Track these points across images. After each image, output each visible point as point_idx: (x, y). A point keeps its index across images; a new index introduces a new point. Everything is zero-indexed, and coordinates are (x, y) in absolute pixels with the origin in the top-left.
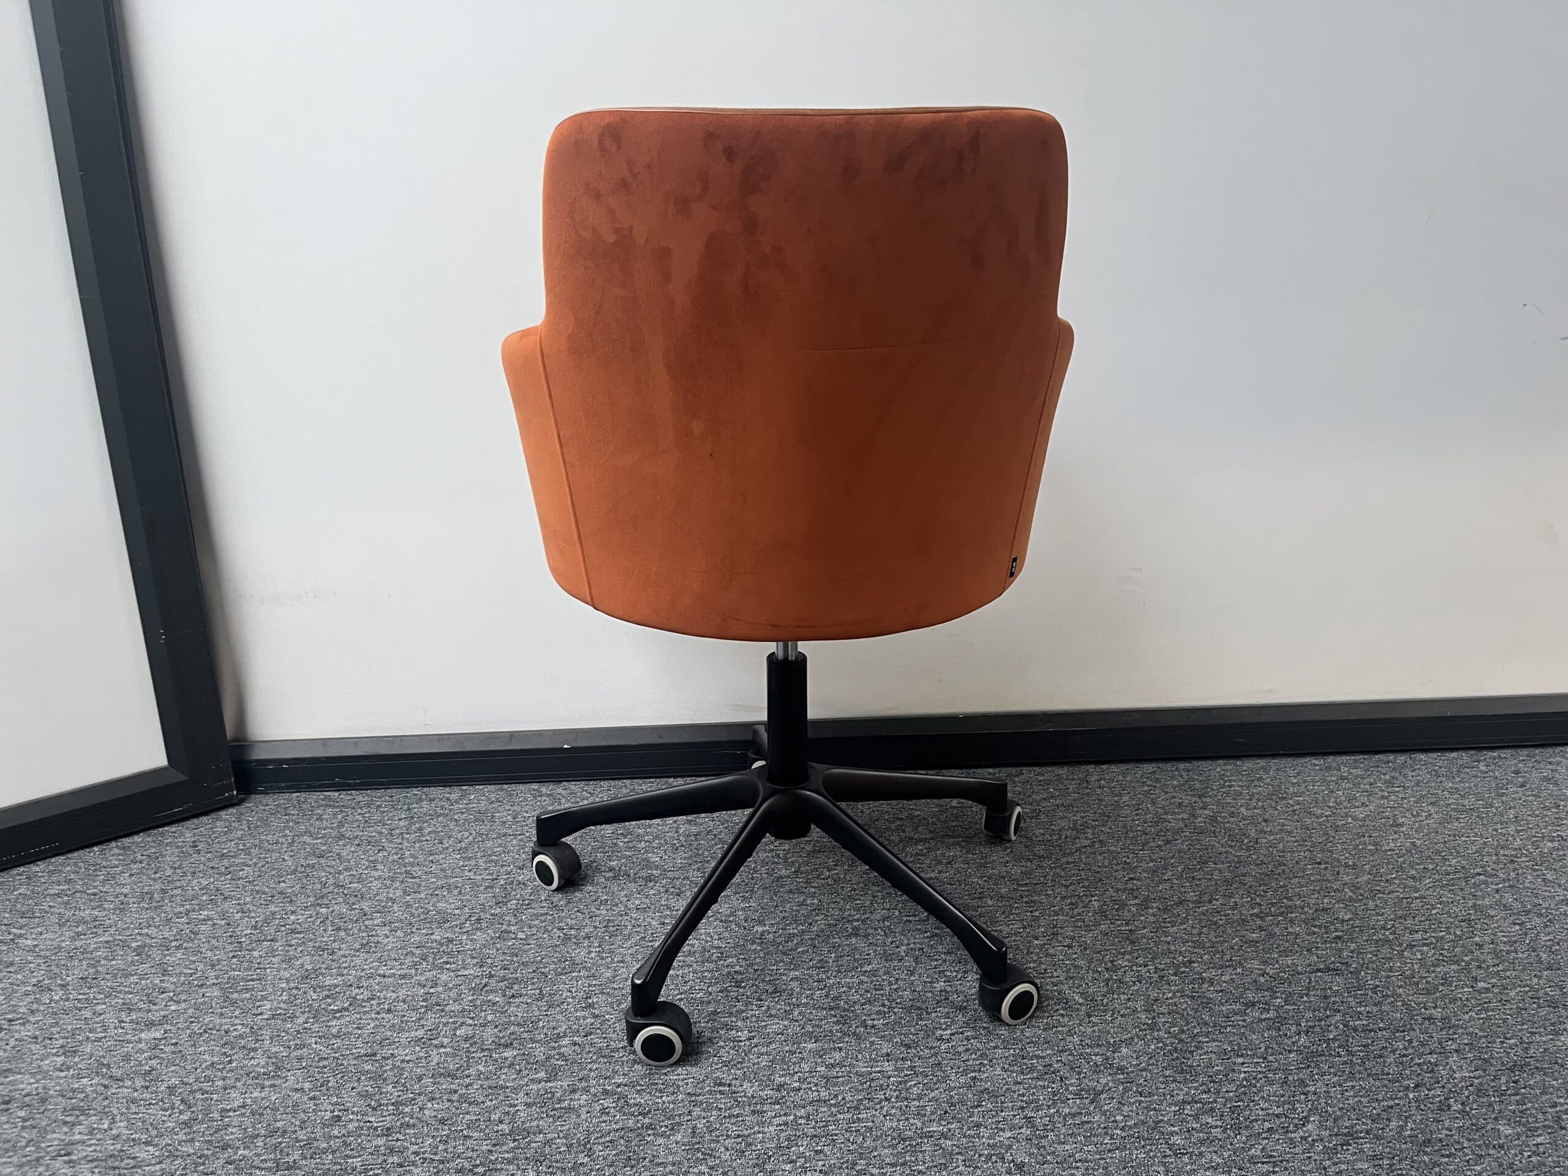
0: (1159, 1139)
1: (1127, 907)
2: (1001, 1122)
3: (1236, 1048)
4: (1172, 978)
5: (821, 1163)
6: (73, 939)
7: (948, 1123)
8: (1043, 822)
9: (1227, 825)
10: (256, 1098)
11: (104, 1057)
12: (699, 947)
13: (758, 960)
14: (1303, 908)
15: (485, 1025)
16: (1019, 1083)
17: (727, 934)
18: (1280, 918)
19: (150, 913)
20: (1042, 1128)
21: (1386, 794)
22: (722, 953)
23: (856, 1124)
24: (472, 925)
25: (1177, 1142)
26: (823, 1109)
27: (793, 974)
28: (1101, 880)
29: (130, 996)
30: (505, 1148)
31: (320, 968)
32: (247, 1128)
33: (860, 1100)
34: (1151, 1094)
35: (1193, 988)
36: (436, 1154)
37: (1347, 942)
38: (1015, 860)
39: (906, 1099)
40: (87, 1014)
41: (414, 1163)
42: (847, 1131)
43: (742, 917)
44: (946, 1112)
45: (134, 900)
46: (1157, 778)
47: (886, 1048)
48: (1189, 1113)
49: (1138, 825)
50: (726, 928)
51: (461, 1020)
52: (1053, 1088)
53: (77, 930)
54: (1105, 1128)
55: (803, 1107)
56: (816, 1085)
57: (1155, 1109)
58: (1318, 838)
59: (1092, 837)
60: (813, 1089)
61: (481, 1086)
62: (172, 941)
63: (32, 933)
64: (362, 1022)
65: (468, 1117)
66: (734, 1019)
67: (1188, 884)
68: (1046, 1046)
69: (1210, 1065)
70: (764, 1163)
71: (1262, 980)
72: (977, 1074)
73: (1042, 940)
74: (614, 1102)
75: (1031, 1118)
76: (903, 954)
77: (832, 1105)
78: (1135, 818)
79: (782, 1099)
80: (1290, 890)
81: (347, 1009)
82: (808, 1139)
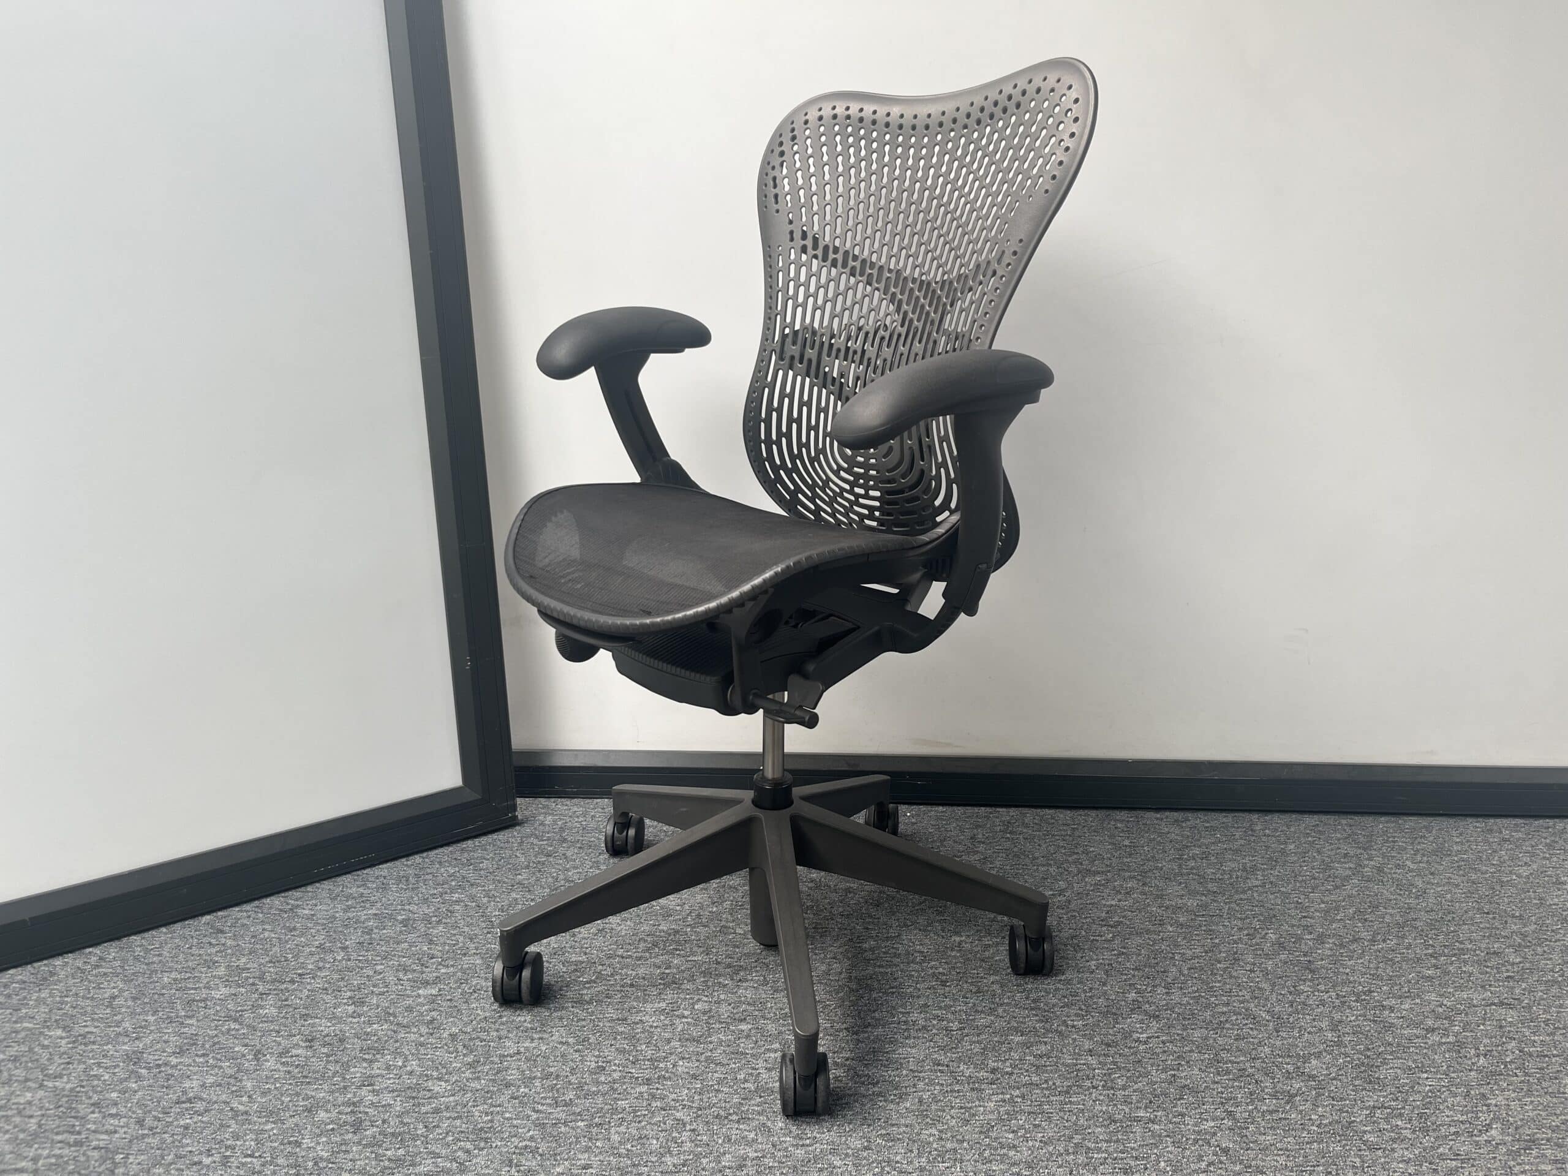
0: (1353, 1136)
1: (1303, 941)
2: (1203, 1113)
3: (1420, 1065)
4: (1354, 1004)
5: (1040, 1135)
6: (345, 911)
7: (1154, 1111)
8: (1214, 863)
9: (1394, 876)
10: (527, 1047)
11: (388, 1007)
12: (902, 950)
13: (959, 965)
14: (1475, 950)
15: (718, 1002)
16: (1217, 1083)
17: (927, 941)
18: (1454, 959)
19: (409, 894)
20: (1242, 1121)
21: (1548, 856)
22: (925, 957)
23: (1069, 1106)
24: (694, 919)
25: (1371, 1139)
26: (1037, 1091)
27: (992, 978)
28: (1275, 916)
29: (404, 959)
30: (753, 1102)
31: (565, 947)
32: (524, 1071)
33: (1069, 1086)
34: (1342, 1099)
35: (1375, 1013)
36: (693, 1102)
37: (1518, 982)
38: (1190, 894)
39: (1112, 1088)
40: (371, 973)
41: (675, 1108)
42: (1060, 1111)
43: (939, 928)
44: (1151, 1102)
45: (393, 882)
46: (1319, 831)
47: (1087, 1044)
48: (1380, 1116)
49: (1306, 871)
50: (926, 936)
51: (696, 997)
52: (1249, 1089)
53: (347, 904)
54: (1302, 1124)
55: (1018, 1088)
56: (1027, 1071)
57: (1347, 1112)
58: (1484, 890)
59: (1262, 878)
60: (1025, 1074)
61: (724, 1051)
62: (431, 917)
63: (307, 904)
64: (610, 992)
65: (716, 1075)
66: (944, 1012)
67: (1360, 924)
68: (1239, 1053)
69: (1397, 1078)
70: (988, 1130)
71: (1441, 1010)
72: (1176, 1072)
73: (1224, 964)
74: (844, 1072)
75: (1231, 1112)
76: (1093, 967)
77: (1044, 1088)
78: (1303, 864)
79: (997, 1080)
80: (1461, 935)
81: (595, 982)
82: (1026, 1114)
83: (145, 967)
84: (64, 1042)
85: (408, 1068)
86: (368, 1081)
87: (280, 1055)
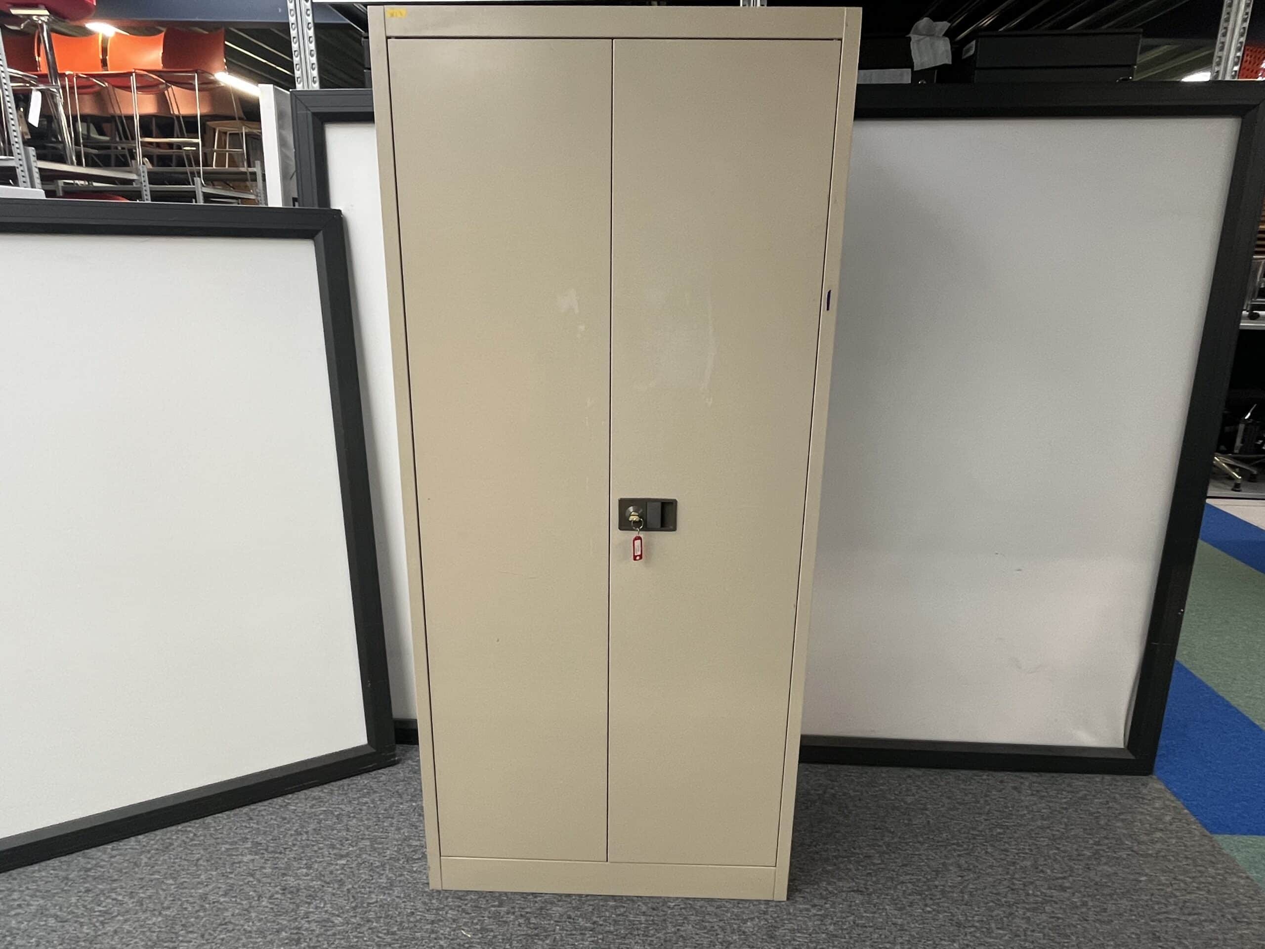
83: (214, 840)
84: (173, 887)
85: (326, 909)
86: (307, 915)
87: (270, 898)
